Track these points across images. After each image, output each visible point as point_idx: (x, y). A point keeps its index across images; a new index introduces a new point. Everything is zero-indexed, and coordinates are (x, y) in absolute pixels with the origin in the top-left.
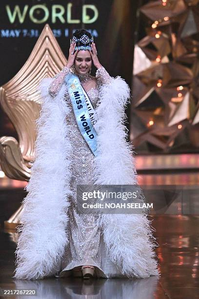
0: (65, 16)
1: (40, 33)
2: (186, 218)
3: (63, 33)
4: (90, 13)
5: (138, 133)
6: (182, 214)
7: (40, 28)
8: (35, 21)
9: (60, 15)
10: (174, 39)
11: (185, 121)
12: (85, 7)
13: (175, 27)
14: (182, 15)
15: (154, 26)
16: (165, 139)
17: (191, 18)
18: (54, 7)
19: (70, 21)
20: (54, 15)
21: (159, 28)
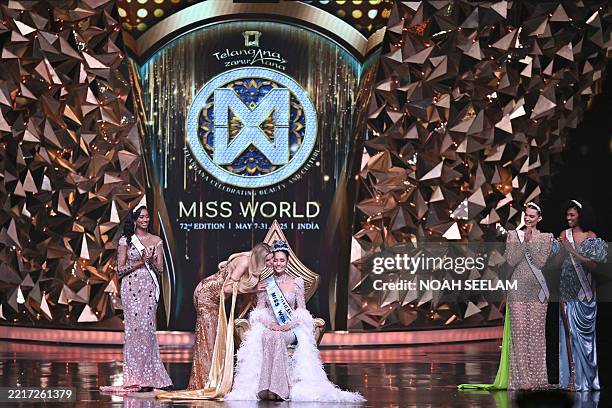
0: (291, 211)
1: (269, 226)
2: (397, 388)
3: (289, 226)
4: (313, 210)
5: (354, 313)
6: (393, 385)
7: (270, 222)
8: (265, 215)
9: (286, 211)
10: (386, 232)
11: (396, 302)
12: (308, 203)
13: (387, 220)
14: (391, 211)
15: (369, 220)
16: (378, 318)
17: (401, 213)
18: (281, 203)
19: (295, 216)
20: (282, 210)
21: (372, 222)
